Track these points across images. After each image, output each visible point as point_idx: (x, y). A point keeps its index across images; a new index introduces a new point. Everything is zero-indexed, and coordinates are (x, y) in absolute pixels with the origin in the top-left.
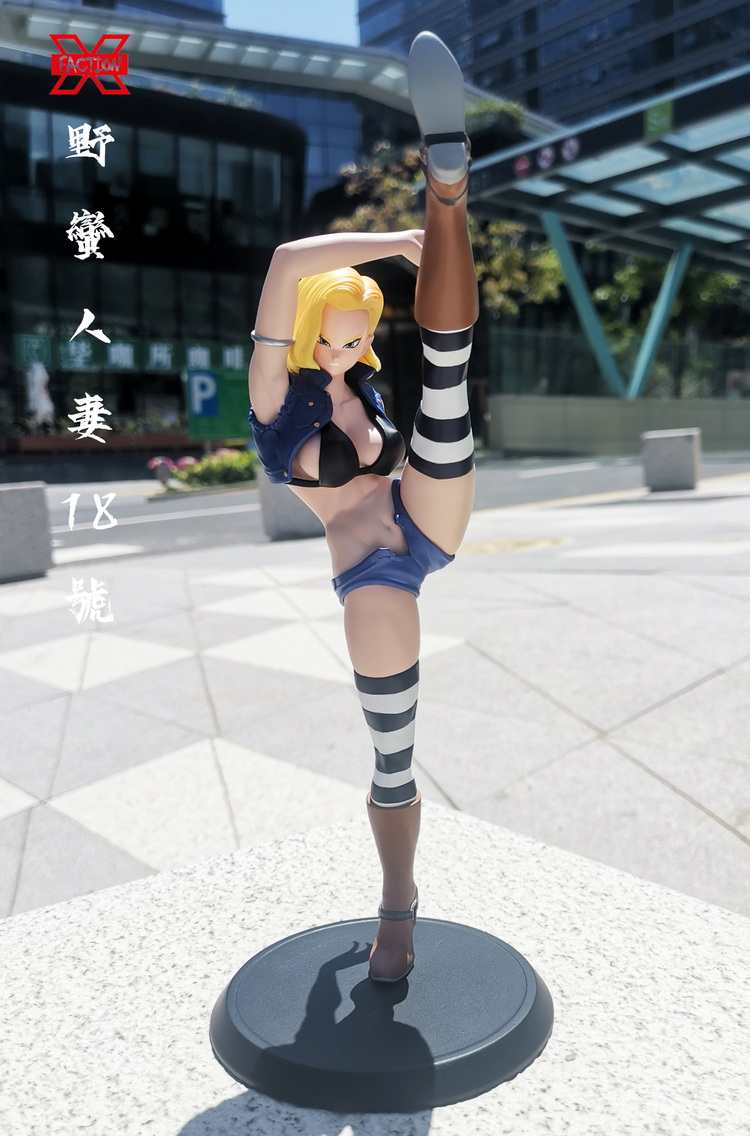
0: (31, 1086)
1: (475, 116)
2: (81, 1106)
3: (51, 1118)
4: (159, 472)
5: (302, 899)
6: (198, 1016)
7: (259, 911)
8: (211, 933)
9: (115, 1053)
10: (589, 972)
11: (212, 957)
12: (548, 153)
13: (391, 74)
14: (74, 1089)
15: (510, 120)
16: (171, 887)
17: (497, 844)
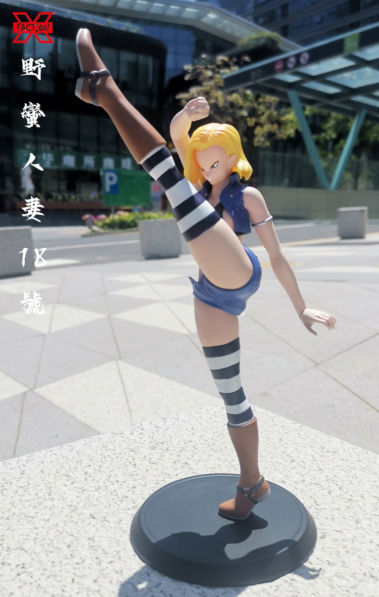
0: (50, 541)
1: (254, 39)
2: (76, 552)
3: (62, 558)
4: (87, 222)
5: (179, 449)
6: (131, 507)
7: (158, 454)
8: (134, 465)
9: (91, 525)
10: (329, 492)
11: (136, 477)
12: (293, 60)
13: (212, 16)
14: (72, 543)
15: (273, 42)
16: (112, 440)
17: (277, 424)
